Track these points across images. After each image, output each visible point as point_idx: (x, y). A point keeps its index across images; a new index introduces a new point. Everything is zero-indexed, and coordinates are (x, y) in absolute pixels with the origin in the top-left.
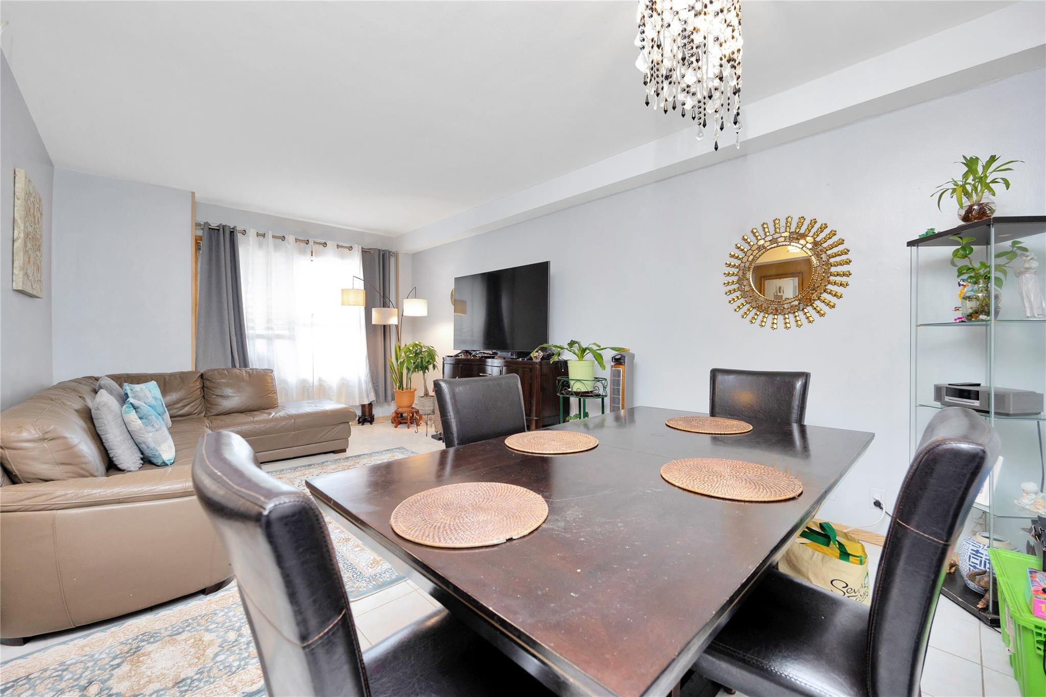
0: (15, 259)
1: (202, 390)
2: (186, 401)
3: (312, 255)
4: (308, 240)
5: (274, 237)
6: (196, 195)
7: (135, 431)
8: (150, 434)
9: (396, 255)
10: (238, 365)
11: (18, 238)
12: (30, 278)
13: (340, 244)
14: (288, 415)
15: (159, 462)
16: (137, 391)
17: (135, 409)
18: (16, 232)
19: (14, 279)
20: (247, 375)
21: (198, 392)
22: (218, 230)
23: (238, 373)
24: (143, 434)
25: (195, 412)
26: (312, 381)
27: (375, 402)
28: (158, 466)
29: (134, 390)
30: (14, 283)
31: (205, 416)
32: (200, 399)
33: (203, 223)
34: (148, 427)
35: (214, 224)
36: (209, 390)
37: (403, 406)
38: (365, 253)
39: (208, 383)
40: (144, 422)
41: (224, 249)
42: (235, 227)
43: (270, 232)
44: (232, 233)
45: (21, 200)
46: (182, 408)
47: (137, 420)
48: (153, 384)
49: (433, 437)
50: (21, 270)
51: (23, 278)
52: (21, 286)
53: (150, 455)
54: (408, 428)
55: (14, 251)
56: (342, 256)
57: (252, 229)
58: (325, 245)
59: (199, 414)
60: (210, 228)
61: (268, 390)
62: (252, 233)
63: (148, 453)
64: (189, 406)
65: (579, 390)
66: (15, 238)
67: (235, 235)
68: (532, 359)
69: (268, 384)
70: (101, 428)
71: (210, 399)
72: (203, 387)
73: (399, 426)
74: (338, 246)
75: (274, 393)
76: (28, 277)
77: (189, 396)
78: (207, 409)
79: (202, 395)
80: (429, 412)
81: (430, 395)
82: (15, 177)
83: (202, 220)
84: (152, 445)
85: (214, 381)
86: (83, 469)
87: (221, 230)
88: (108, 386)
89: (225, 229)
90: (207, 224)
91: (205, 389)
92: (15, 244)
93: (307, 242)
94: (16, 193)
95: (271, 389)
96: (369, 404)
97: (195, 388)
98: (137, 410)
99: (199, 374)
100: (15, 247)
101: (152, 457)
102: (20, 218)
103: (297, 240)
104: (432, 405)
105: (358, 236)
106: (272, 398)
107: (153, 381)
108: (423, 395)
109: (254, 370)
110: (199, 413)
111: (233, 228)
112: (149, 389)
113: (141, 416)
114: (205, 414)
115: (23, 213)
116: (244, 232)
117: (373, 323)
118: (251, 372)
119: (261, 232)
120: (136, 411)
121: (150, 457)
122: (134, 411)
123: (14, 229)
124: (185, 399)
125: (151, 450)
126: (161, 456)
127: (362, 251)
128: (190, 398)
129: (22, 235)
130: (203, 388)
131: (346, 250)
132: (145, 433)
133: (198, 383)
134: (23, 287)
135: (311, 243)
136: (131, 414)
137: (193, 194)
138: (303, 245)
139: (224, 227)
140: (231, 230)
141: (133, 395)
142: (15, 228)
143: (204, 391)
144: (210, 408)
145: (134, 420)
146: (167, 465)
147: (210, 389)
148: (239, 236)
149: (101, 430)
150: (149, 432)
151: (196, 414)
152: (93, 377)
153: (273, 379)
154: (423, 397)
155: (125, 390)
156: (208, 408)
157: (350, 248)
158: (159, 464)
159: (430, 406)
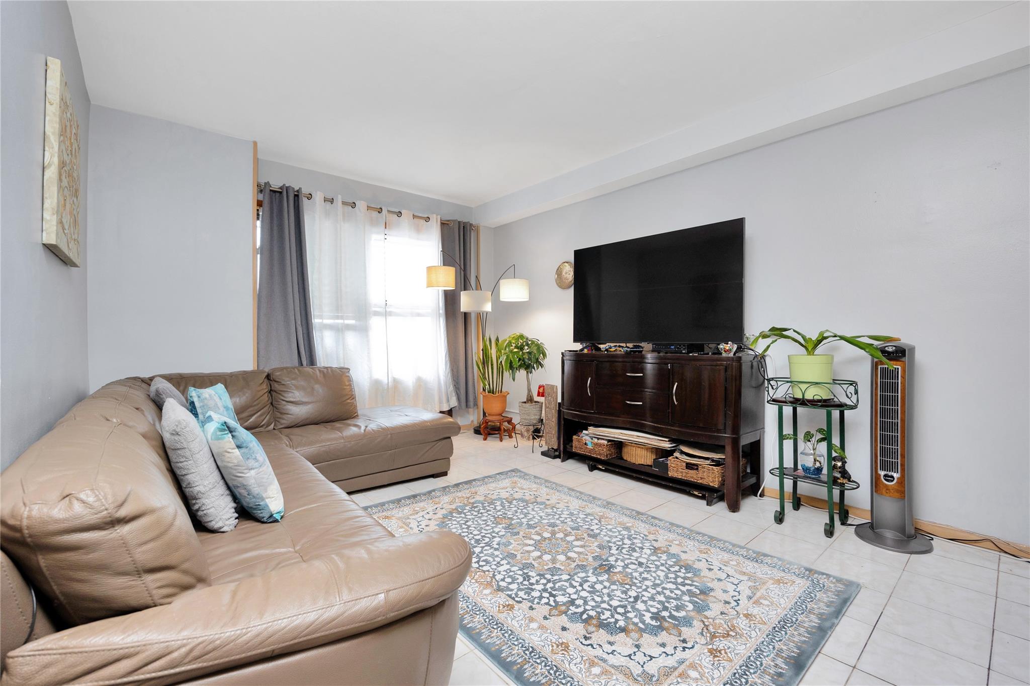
0: (45, 195)
1: (269, 395)
2: (252, 409)
3: (386, 228)
4: (381, 208)
5: (344, 203)
6: (258, 145)
7: (231, 468)
8: (253, 472)
9: (477, 229)
10: (305, 363)
11: (50, 165)
12: (65, 232)
13: (416, 214)
14: (382, 429)
15: (265, 515)
16: (206, 399)
17: (231, 432)
18: (47, 154)
19: (44, 228)
20: (322, 376)
21: (266, 398)
22: (281, 193)
23: (311, 373)
24: (243, 473)
25: (263, 423)
26: (387, 381)
27: (457, 408)
28: (263, 522)
29: (202, 397)
30: (44, 233)
31: (274, 429)
32: (268, 406)
33: (263, 184)
34: (250, 461)
35: (276, 184)
36: (277, 395)
37: (493, 413)
38: (444, 225)
39: (276, 386)
40: (244, 453)
41: (288, 216)
42: (300, 188)
43: (340, 197)
44: (297, 196)
45: (55, 105)
46: (248, 418)
47: (233, 451)
48: (220, 387)
49: (543, 454)
50: (54, 214)
51: (57, 226)
52: (55, 240)
53: (251, 505)
54: (501, 441)
55: (45, 185)
56: (418, 230)
57: (319, 193)
58: (399, 214)
59: (267, 427)
60: (271, 190)
61: (347, 395)
62: (318, 197)
63: (248, 502)
64: (256, 416)
65: (816, 398)
66: (46, 165)
67: (300, 199)
68: (721, 354)
69: (345, 387)
70: (180, 465)
71: (279, 406)
72: (271, 390)
73: (488, 438)
74: (414, 217)
75: (353, 399)
76: (64, 229)
77: (255, 403)
78: (276, 420)
79: (270, 402)
80: (535, 422)
81: (535, 400)
82: (46, 71)
83: (263, 181)
84: (256, 490)
85: (283, 383)
86: (186, 572)
87: (285, 193)
88: (168, 391)
89: (288, 191)
90: (267, 184)
91: (274, 394)
92: (46, 173)
93: (380, 211)
94: (47, 94)
95: (350, 393)
96: (448, 411)
97: (261, 393)
98: (234, 434)
99: (266, 374)
100: (45, 177)
101: (255, 509)
102: (53, 133)
103: (369, 208)
104: (539, 414)
105: (434, 205)
106: (352, 405)
107: (219, 384)
108: (525, 400)
109: (329, 370)
110: (268, 425)
111: (298, 191)
112: (219, 396)
113: (239, 443)
114: (274, 426)
115: (57, 126)
116: (309, 197)
117: (461, 311)
118: (325, 372)
119: (329, 197)
120: (232, 435)
121: (251, 508)
122: (230, 435)
123: (44, 150)
124: (251, 406)
125: (254, 497)
126: (267, 506)
127: (441, 223)
128: (258, 404)
129: (56, 160)
130: (270, 392)
131: (422, 222)
132: (246, 471)
133: (264, 386)
134: (56, 241)
135: (384, 211)
136: (225, 440)
137: (255, 144)
138: (375, 214)
139: (288, 188)
140: (296, 193)
141: (201, 404)
142: (47, 148)
143: (271, 396)
144: (280, 418)
145: (230, 450)
146: (276, 521)
147: (280, 394)
148: (305, 202)
149: (180, 468)
150: (251, 469)
151: (265, 427)
152: (139, 378)
153: (350, 380)
154: (525, 402)
155: (191, 397)
156: (278, 418)
157: (427, 219)
158: (265, 519)
159: (536, 415)
